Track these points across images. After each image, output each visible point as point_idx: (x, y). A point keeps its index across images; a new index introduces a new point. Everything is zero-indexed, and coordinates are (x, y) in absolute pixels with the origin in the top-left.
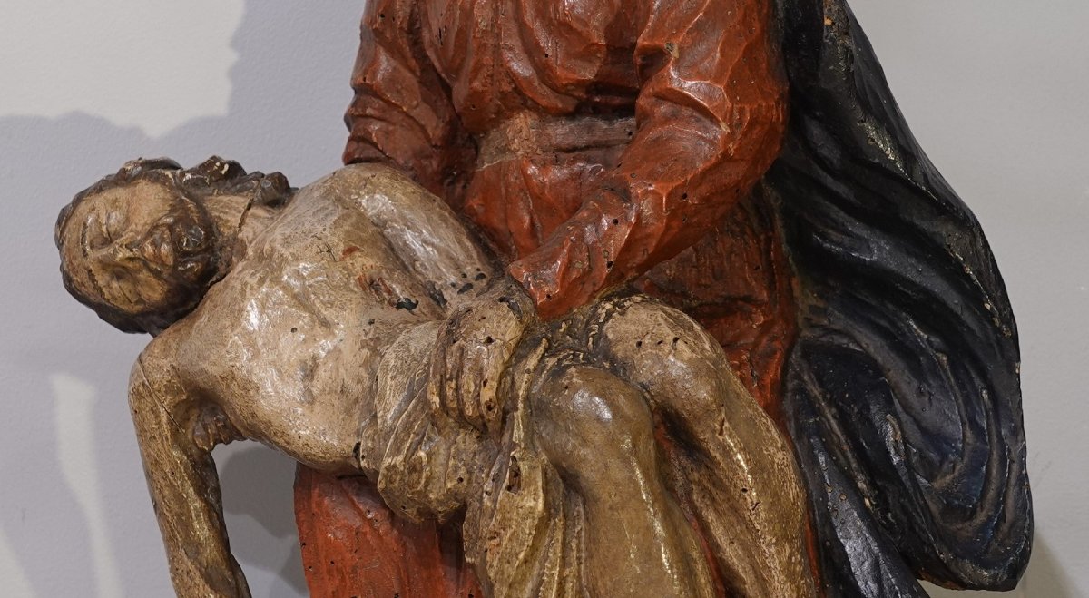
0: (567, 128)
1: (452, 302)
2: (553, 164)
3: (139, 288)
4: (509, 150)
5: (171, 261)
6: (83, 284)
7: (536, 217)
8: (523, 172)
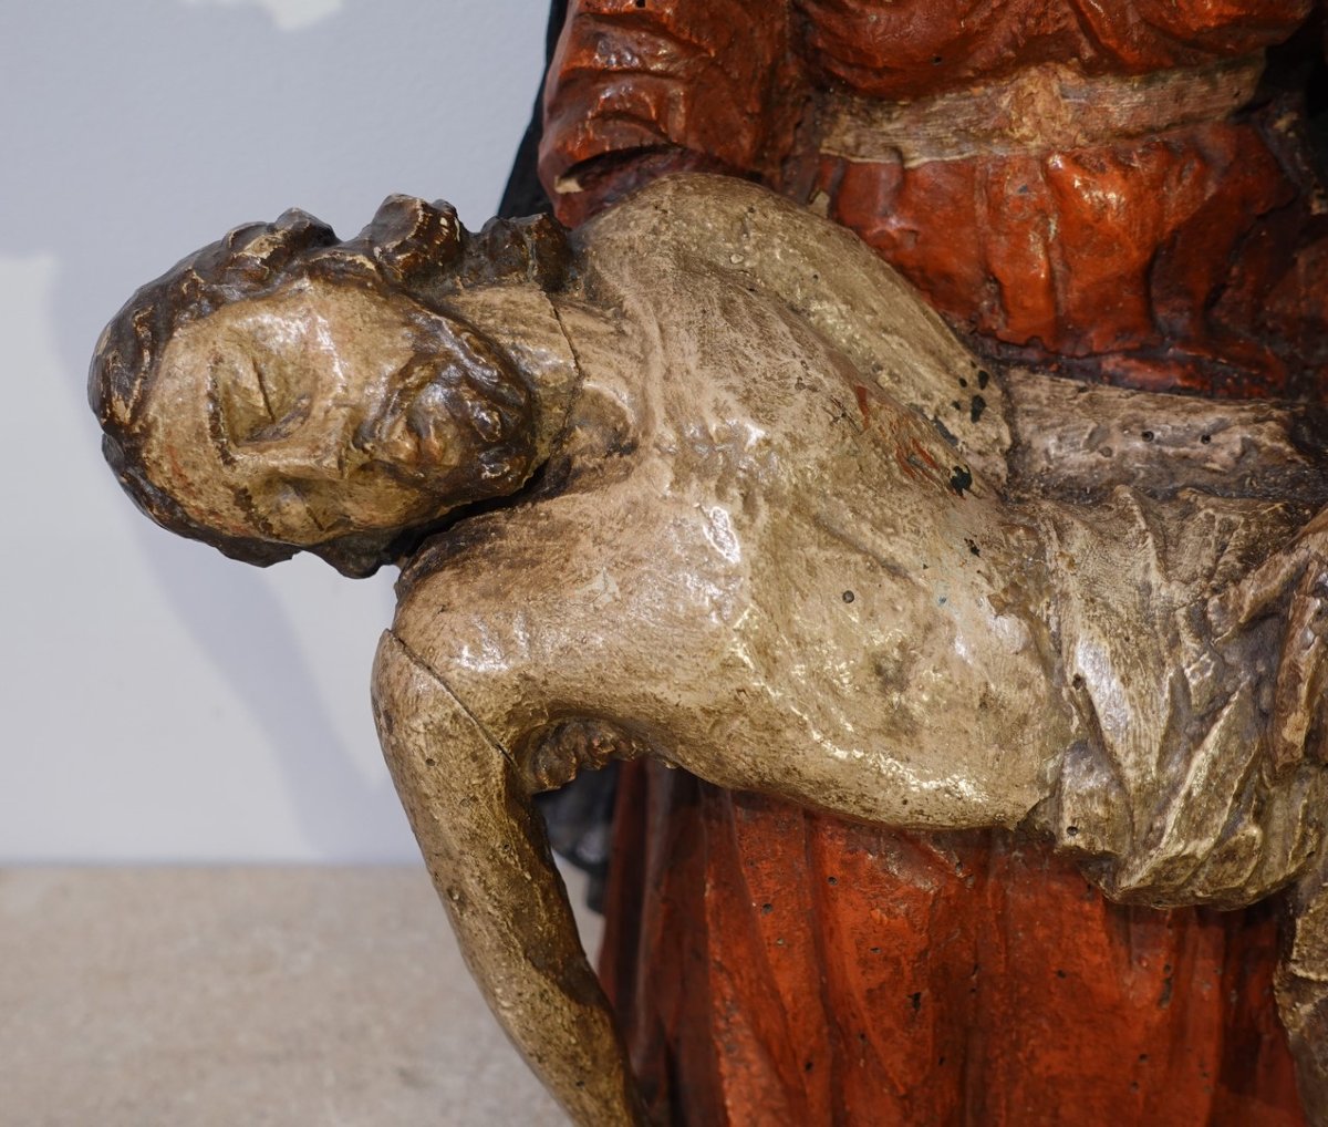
0: (1139, 97)
1: (967, 439)
2: (1118, 164)
3: (349, 505)
4: (1003, 136)
5: (453, 458)
6: (212, 512)
7: (1055, 254)
8: (1052, 178)
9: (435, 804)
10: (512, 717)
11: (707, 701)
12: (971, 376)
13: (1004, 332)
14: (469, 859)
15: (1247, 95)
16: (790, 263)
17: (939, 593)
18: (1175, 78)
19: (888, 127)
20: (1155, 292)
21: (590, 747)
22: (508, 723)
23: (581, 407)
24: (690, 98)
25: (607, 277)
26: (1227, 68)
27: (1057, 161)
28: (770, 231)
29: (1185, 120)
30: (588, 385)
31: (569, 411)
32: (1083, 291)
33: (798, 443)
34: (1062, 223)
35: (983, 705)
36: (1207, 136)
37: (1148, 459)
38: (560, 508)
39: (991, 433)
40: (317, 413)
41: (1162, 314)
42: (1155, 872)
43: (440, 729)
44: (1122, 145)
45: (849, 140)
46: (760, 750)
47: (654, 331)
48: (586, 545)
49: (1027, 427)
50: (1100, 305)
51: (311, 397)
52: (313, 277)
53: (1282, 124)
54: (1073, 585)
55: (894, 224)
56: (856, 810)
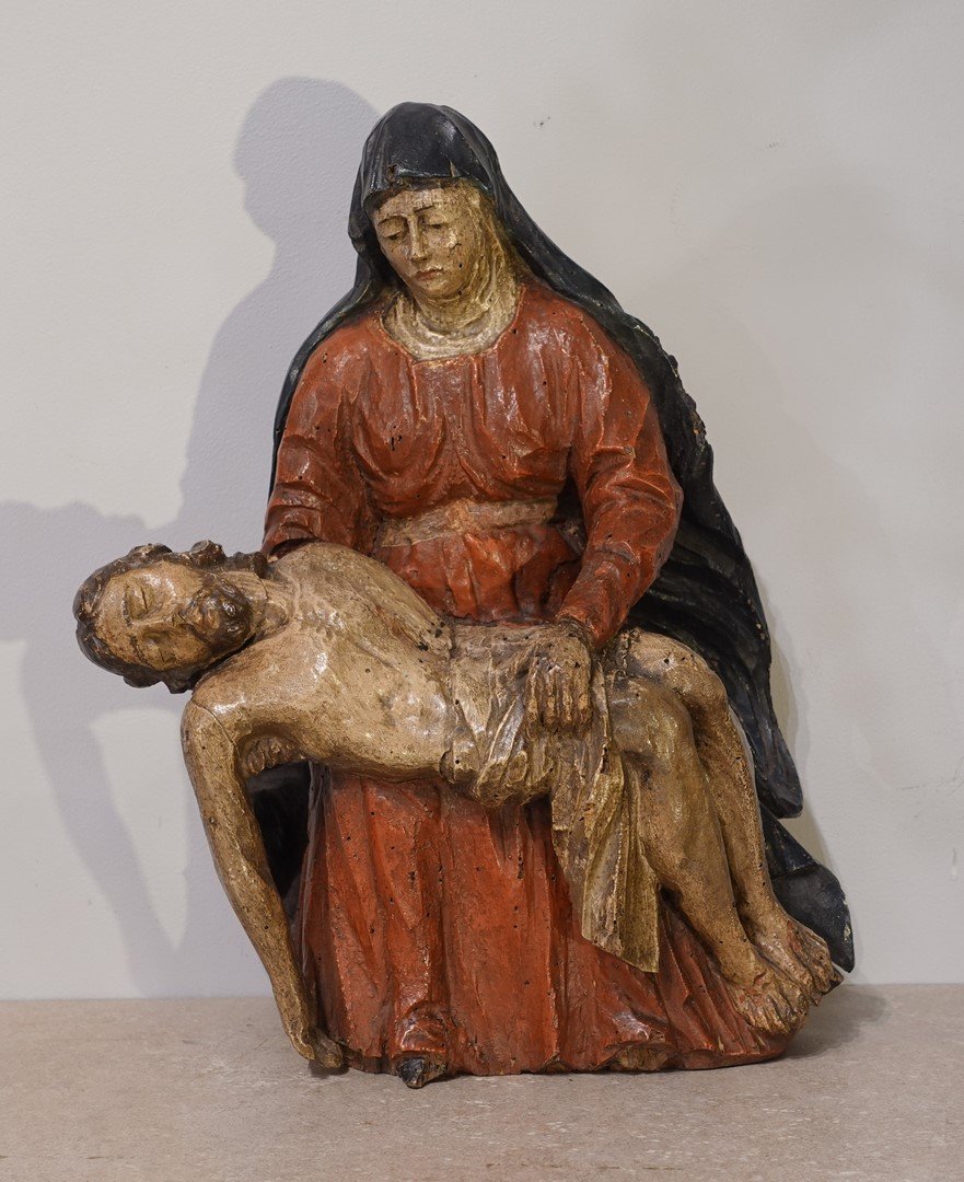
1: (433, 644)
2: (493, 537)
3: (175, 649)
4: (448, 528)
5: (216, 625)
6: (121, 649)
7: (473, 577)
8: (467, 544)
9: (205, 770)
10: (237, 726)
11: (312, 707)
12: (437, 622)
13: (455, 613)
14: (218, 798)
15: (550, 515)
16: (358, 571)
17: (406, 673)
18: (515, 505)
19: (405, 530)
20: (518, 595)
21: (270, 751)
22: (235, 729)
23: (268, 611)
24: (323, 519)
25: (283, 574)
26: (538, 502)
27: (470, 538)
28: (350, 559)
29: (522, 523)
30: (271, 602)
31: (263, 612)
32: (486, 593)
33: (349, 616)
34: (473, 563)
35: (422, 714)
36: (533, 530)
37: (506, 648)
38: (257, 646)
39: (443, 642)
40: (165, 607)
41: (523, 605)
42: (488, 773)
43: (208, 731)
44: (496, 531)
45: (392, 539)
46: (333, 729)
47: (298, 586)
48: (267, 655)
49: (459, 641)
50: (494, 600)
51: (162, 603)
52: (165, 560)
53: (572, 531)
54: (458, 671)
55: (408, 570)
56: (372, 758)
